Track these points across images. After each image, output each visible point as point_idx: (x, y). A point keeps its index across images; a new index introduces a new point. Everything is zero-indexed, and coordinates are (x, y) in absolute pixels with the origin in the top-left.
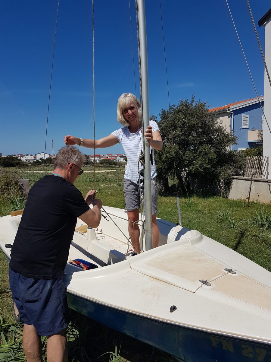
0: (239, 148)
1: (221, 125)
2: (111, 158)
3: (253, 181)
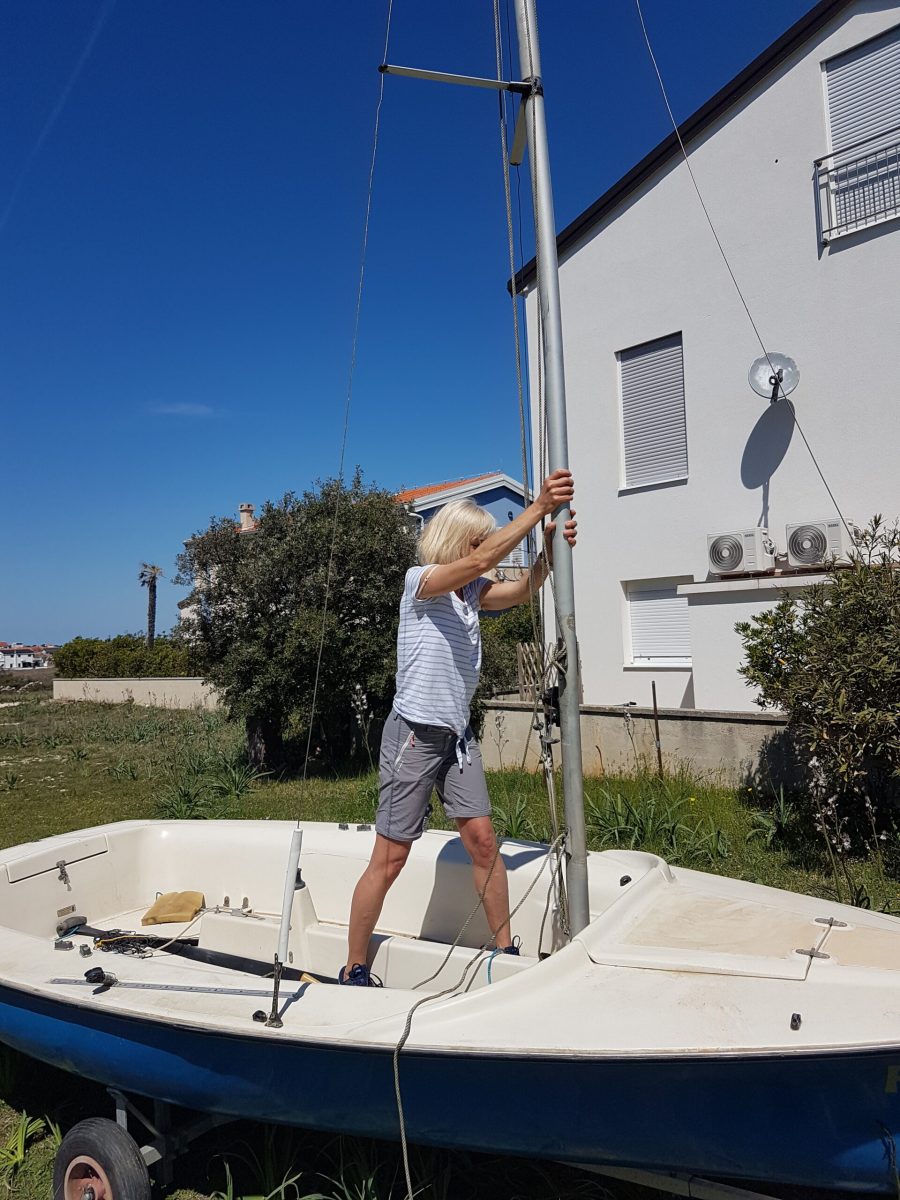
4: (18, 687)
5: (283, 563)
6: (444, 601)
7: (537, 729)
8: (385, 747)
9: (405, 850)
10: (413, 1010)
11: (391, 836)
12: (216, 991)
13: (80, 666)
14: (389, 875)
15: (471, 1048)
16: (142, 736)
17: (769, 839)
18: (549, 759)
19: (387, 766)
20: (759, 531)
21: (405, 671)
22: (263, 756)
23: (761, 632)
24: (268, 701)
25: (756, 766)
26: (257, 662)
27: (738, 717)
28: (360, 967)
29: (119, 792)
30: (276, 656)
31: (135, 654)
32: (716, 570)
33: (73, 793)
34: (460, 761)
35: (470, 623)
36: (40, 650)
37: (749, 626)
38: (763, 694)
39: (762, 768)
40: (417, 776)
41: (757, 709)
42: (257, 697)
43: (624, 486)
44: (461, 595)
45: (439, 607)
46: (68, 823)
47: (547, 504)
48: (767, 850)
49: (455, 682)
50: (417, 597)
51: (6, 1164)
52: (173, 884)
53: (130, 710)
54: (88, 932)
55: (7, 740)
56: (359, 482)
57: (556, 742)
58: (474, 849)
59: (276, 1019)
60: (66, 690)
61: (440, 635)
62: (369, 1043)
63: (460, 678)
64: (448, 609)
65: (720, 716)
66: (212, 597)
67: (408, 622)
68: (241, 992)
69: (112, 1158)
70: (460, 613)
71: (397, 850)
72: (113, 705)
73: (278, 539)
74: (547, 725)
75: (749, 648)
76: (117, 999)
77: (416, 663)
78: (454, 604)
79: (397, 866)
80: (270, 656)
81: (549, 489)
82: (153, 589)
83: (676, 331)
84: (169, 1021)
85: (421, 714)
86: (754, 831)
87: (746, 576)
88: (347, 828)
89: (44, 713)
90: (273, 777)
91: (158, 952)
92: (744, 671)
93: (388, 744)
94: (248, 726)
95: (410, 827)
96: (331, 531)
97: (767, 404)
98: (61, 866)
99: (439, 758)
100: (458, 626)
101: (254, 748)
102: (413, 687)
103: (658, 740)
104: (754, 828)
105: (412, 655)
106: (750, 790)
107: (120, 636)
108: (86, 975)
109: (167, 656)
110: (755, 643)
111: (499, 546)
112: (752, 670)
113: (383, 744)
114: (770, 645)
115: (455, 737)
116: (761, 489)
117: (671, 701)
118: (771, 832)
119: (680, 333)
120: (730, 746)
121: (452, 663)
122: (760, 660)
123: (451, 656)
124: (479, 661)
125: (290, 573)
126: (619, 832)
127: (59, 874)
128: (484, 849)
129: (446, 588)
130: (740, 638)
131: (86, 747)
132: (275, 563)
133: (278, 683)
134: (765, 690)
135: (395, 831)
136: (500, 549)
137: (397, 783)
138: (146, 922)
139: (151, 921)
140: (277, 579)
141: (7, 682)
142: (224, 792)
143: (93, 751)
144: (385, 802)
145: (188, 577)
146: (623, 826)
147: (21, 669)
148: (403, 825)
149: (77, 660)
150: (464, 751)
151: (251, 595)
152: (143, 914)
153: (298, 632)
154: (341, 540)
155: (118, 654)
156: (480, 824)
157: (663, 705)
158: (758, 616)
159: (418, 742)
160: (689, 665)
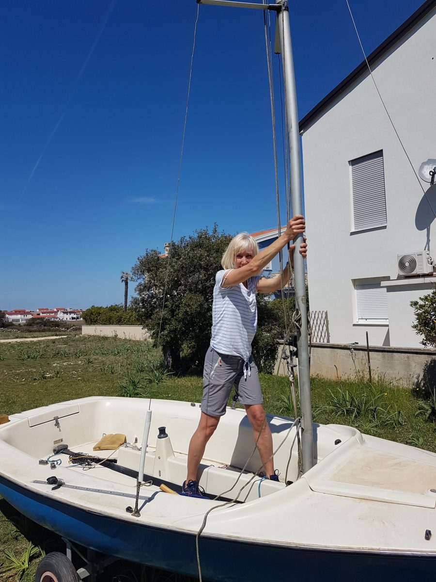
2: (45, 315)
4: (68, 329)
5: (179, 271)
6: (237, 289)
7: (284, 359)
8: (206, 366)
9: (216, 421)
10: (208, 513)
11: (208, 413)
12: (111, 493)
13: (94, 319)
14: (207, 434)
15: (239, 537)
16: (118, 353)
17: (428, 416)
18: (292, 376)
19: (207, 376)
20: (424, 253)
21: (215, 326)
22: (171, 364)
23: (424, 306)
24: (171, 338)
25: (421, 377)
26: (166, 319)
27: (413, 351)
28: (193, 482)
29: (104, 379)
30: (176, 316)
31: (118, 314)
32: (402, 274)
33: (83, 380)
34: (245, 374)
35: (251, 300)
36: (79, 312)
37: (418, 303)
38: (425, 339)
39: (424, 378)
40: (223, 382)
41: (422, 347)
42: (166, 336)
43: (353, 230)
44: (246, 285)
45: (233, 292)
46: (78, 394)
47: (290, 235)
48: (426, 421)
49: (242, 332)
50: (222, 286)
51: (19, 569)
52: (112, 430)
53: (115, 340)
54: (67, 452)
55: (58, 354)
56: (216, 231)
57: (295, 366)
58: (254, 422)
59: (137, 512)
60: (88, 330)
61: (234, 307)
62: (184, 530)
63: (245, 330)
64: (239, 293)
65: (403, 350)
66: (147, 287)
67: (217, 300)
68: (123, 495)
69: (61, 575)
70: (245, 295)
71: (212, 421)
72: (108, 338)
73: (177, 259)
74: (291, 357)
75: (418, 315)
76: (62, 493)
77: (221, 322)
78: (242, 290)
79: (211, 429)
80: (173, 316)
81: (291, 226)
82: (127, 284)
83: (380, 149)
84: (84, 508)
85: (225, 349)
86: (419, 411)
87: (418, 276)
88: (194, 405)
89: (77, 341)
90: (175, 375)
91: (98, 465)
92: (415, 327)
93: (207, 364)
94: (163, 349)
95: (219, 409)
96: (201, 255)
97: (429, 186)
98: (56, 419)
99: (234, 373)
100: (244, 302)
101: (167, 360)
102: (221, 335)
103: (369, 362)
104: (420, 410)
105: (219, 317)
106: (418, 389)
107: (112, 306)
108: (47, 480)
109: (132, 315)
110: (421, 312)
111: (263, 258)
112: (419, 326)
113: (205, 364)
114: (429, 313)
115: (243, 361)
116: (426, 230)
117: (377, 341)
118: (428, 412)
119: (382, 151)
120: (408, 366)
121: (240, 322)
122: (424, 321)
123: (240, 318)
124: (256, 321)
125: (182, 275)
126: (347, 410)
127: (55, 423)
128: (259, 422)
129: (237, 282)
130: (413, 310)
131: (92, 357)
132: (175, 271)
133: (176, 329)
134: (426, 337)
135: (211, 410)
136: (264, 260)
137: (212, 385)
138: (95, 449)
139: (98, 449)
140: (176, 279)
141: (64, 326)
142: (151, 381)
143: (96, 359)
144: (205, 395)
145: (136, 278)
146: (349, 407)
147: (71, 320)
148: (215, 408)
149: (93, 316)
150: (247, 369)
151: (164, 286)
152: (94, 445)
153: (185, 304)
154: (206, 259)
155: (111, 314)
156: (257, 408)
157: (372, 344)
158: (422, 297)
159: (223, 363)
160: (387, 323)
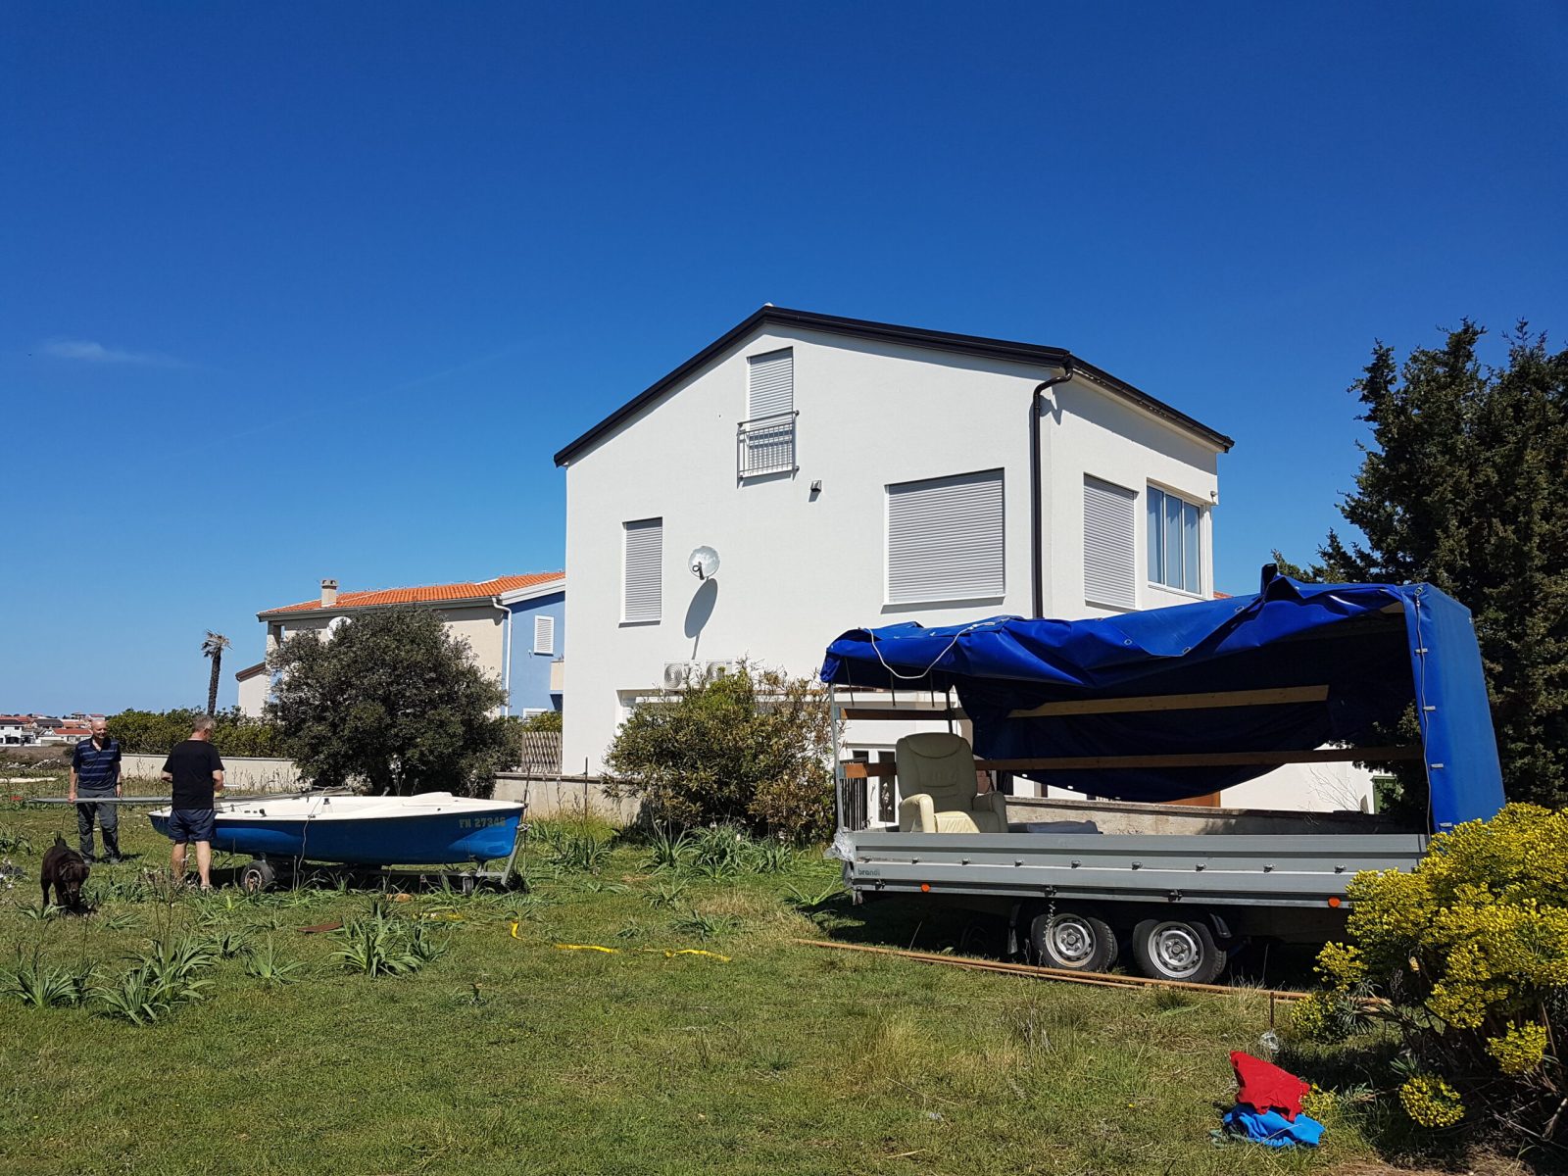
0: (525, 710)
1: (475, 663)
3: (530, 779)
5: (349, 667)
20: (693, 663)
26: (324, 737)
30: (338, 733)
32: (667, 687)
43: (623, 620)
66: (292, 686)
73: (347, 647)
82: (217, 661)
83: (659, 516)
96: (387, 645)
107: (174, 711)
116: (694, 638)
119: (662, 518)
125: (354, 674)
132: (343, 667)
140: (343, 678)
149: (129, 734)
151: (323, 687)
154: (394, 653)
155: (175, 730)
